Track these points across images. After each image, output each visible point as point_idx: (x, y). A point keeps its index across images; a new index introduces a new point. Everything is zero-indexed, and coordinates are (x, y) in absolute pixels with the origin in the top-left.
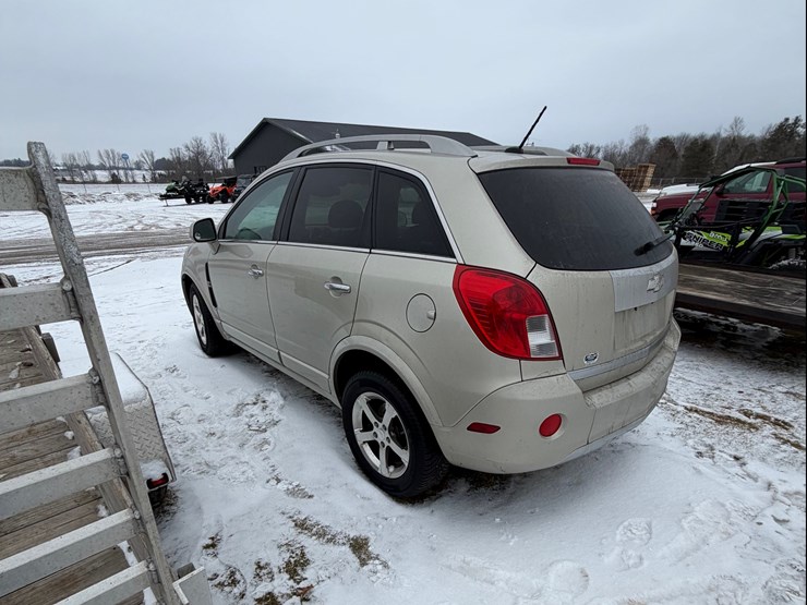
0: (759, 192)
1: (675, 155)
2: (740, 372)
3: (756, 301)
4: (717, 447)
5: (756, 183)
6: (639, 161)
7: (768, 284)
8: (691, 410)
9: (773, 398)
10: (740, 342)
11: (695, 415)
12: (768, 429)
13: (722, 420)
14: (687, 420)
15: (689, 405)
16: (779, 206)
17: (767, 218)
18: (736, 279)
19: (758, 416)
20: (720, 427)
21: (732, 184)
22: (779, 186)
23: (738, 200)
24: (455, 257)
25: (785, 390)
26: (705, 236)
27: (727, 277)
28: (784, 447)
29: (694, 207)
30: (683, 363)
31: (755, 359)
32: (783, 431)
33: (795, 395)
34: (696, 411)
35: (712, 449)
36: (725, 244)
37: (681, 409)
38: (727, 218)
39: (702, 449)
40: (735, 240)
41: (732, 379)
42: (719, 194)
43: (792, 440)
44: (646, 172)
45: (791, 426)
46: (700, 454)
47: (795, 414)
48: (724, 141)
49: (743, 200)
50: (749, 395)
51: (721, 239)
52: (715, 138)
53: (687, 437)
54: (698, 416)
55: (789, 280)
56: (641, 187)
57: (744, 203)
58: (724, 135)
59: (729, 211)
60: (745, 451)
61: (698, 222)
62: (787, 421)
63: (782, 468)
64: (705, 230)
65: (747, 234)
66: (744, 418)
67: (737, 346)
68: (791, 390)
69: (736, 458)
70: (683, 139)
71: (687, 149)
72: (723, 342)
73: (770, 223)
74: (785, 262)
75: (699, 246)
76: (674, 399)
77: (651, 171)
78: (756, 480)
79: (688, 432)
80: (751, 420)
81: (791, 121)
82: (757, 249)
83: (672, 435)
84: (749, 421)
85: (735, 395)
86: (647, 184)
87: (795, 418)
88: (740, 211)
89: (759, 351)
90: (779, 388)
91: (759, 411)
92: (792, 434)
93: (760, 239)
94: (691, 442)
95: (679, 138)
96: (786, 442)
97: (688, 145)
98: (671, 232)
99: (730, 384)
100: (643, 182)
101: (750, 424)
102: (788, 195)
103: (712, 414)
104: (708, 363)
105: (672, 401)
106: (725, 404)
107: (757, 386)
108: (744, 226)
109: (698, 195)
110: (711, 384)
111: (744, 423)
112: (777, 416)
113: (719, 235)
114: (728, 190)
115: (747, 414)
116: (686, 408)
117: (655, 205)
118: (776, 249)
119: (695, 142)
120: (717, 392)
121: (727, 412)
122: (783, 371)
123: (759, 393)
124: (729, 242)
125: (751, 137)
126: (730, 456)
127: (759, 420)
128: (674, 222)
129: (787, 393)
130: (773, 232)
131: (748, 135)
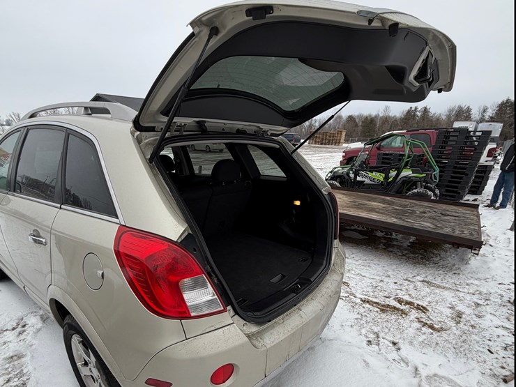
0: (399, 148)
1: (356, 125)
2: (395, 266)
3: (400, 218)
4: (381, 335)
5: (397, 142)
6: (338, 128)
7: (406, 206)
8: (364, 301)
9: (415, 286)
10: (395, 243)
11: (368, 305)
12: (414, 314)
13: (385, 308)
14: (362, 310)
15: (363, 297)
16: (409, 157)
17: (403, 164)
18: (390, 203)
19: (408, 303)
20: (383, 315)
21: (384, 143)
22: (408, 145)
23: (387, 152)
24: (117, 217)
25: (422, 279)
26: (370, 175)
27: (383, 201)
28: (424, 329)
29: (363, 156)
30: (361, 261)
31: (403, 255)
32: (422, 315)
33: (427, 282)
34: (368, 302)
35: (378, 337)
36: (382, 180)
37: (358, 301)
38: (383, 163)
39: (372, 337)
40: (387, 177)
41: (390, 273)
42: (378, 148)
43: (428, 322)
44: (341, 134)
45: (427, 310)
46: (370, 342)
47: (429, 299)
48: (381, 118)
49: (391, 152)
50: (401, 285)
51: (379, 177)
52: (376, 116)
53: (361, 327)
54: (369, 306)
55: (418, 202)
56: (339, 143)
57: (391, 154)
58: (381, 115)
59: (383, 159)
60: (399, 336)
61: (366, 166)
62: (424, 305)
63: (424, 351)
64: (370, 171)
65: (393, 173)
66: (398, 305)
67: (393, 246)
68: (426, 279)
69: (394, 344)
70: (360, 116)
71: (363, 122)
72: (384, 245)
73: (405, 167)
74: (415, 191)
75: (367, 181)
76: (354, 292)
77: (344, 134)
78: (407, 364)
79: (362, 322)
80: (403, 307)
81: (413, 109)
82: (399, 183)
83: (352, 326)
84: (402, 308)
85: (392, 286)
86: (342, 141)
87: (430, 302)
88: (390, 159)
89: (406, 249)
90: (418, 278)
91: (407, 298)
92: (428, 317)
93: (400, 177)
94: (364, 331)
95: (358, 116)
96: (425, 324)
97: (363, 120)
98: (351, 172)
99: (389, 276)
100: (340, 140)
101: (402, 310)
102: (413, 150)
103: (377, 303)
104: (376, 261)
105: (352, 294)
106: (386, 294)
107: (405, 277)
108: (391, 169)
109: (365, 150)
110: (378, 278)
111: (398, 309)
112: (418, 302)
113: (378, 174)
114: (383, 146)
115: (400, 301)
116: (362, 300)
117: (344, 154)
118: (409, 183)
119: (366, 118)
120: (380, 284)
121: (388, 302)
122: (420, 264)
123: (407, 283)
124: (384, 179)
125: (395, 116)
126: (390, 341)
127: (408, 306)
128: (352, 166)
129: (423, 281)
130: (407, 173)
131: (393, 115)
